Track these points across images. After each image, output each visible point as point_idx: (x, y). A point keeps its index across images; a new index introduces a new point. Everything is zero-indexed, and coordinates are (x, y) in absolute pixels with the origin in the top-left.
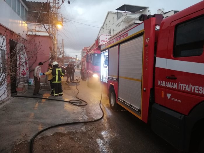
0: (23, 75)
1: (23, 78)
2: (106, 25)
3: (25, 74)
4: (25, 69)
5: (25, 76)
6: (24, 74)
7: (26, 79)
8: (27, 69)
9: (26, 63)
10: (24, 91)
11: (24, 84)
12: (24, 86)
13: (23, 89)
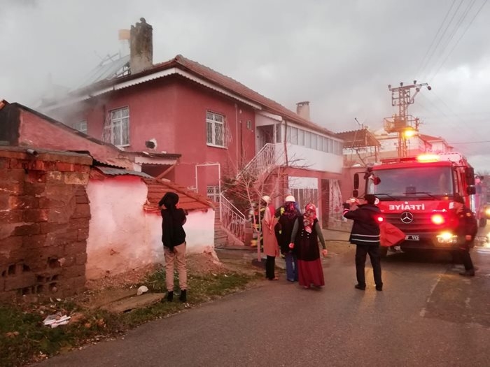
0: (337, 212)
1: (337, 214)
4: (338, 205)
5: (339, 212)
6: (337, 210)
7: (339, 216)
9: (340, 199)
10: (335, 226)
11: (336, 220)
12: (335, 221)
13: (333, 224)
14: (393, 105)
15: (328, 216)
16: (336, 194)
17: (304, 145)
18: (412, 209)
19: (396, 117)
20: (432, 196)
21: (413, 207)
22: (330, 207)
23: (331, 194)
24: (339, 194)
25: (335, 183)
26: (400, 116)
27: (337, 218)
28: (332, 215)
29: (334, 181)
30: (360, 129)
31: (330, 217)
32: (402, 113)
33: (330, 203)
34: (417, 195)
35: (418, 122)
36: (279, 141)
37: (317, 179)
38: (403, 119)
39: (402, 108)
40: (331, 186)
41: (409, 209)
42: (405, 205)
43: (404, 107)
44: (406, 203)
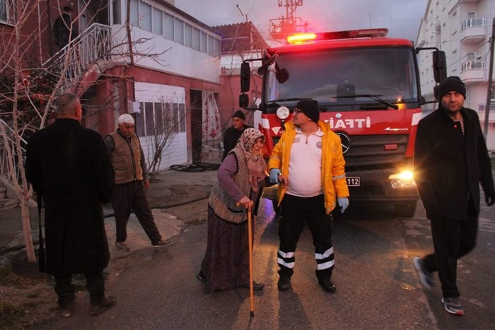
0: (213, 137)
1: (213, 140)
2: (432, 12)
3: (216, 134)
4: (215, 128)
5: (216, 138)
6: (213, 135)
7: (216, 143)
8: (217, 128)
9: (217, 119)
10: (210, 158)
11: (212, 149)
12: (211, 151)
13: (207, 155)
14: (280, 6)
15: (201, 143)
16: (212, 113)
17: (162, 34)
18: (348, 126)
19: (283, 19)
20: (382, 102)
21: (351, 123)
22: (204, 130)
23: (204, 112)
24: (216, 113)
25: (211, 96)
26: (288, 18)
27: (213, 146)
28: (207, 141)
29: (209, 93)
30: (244, 22)
31: (203, 145)
32: (290, 16)
33: (204, 125)
34: (358, 99)
35: (307, 27)
36: (116, 21)
37: (183, 89)
38: (291, 22)
39: (290, 10)
40: (204, 101)
41: (344, 126)
42: (336, 120)
43: (292, 10)
44: (339, 115)
